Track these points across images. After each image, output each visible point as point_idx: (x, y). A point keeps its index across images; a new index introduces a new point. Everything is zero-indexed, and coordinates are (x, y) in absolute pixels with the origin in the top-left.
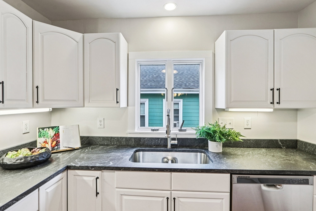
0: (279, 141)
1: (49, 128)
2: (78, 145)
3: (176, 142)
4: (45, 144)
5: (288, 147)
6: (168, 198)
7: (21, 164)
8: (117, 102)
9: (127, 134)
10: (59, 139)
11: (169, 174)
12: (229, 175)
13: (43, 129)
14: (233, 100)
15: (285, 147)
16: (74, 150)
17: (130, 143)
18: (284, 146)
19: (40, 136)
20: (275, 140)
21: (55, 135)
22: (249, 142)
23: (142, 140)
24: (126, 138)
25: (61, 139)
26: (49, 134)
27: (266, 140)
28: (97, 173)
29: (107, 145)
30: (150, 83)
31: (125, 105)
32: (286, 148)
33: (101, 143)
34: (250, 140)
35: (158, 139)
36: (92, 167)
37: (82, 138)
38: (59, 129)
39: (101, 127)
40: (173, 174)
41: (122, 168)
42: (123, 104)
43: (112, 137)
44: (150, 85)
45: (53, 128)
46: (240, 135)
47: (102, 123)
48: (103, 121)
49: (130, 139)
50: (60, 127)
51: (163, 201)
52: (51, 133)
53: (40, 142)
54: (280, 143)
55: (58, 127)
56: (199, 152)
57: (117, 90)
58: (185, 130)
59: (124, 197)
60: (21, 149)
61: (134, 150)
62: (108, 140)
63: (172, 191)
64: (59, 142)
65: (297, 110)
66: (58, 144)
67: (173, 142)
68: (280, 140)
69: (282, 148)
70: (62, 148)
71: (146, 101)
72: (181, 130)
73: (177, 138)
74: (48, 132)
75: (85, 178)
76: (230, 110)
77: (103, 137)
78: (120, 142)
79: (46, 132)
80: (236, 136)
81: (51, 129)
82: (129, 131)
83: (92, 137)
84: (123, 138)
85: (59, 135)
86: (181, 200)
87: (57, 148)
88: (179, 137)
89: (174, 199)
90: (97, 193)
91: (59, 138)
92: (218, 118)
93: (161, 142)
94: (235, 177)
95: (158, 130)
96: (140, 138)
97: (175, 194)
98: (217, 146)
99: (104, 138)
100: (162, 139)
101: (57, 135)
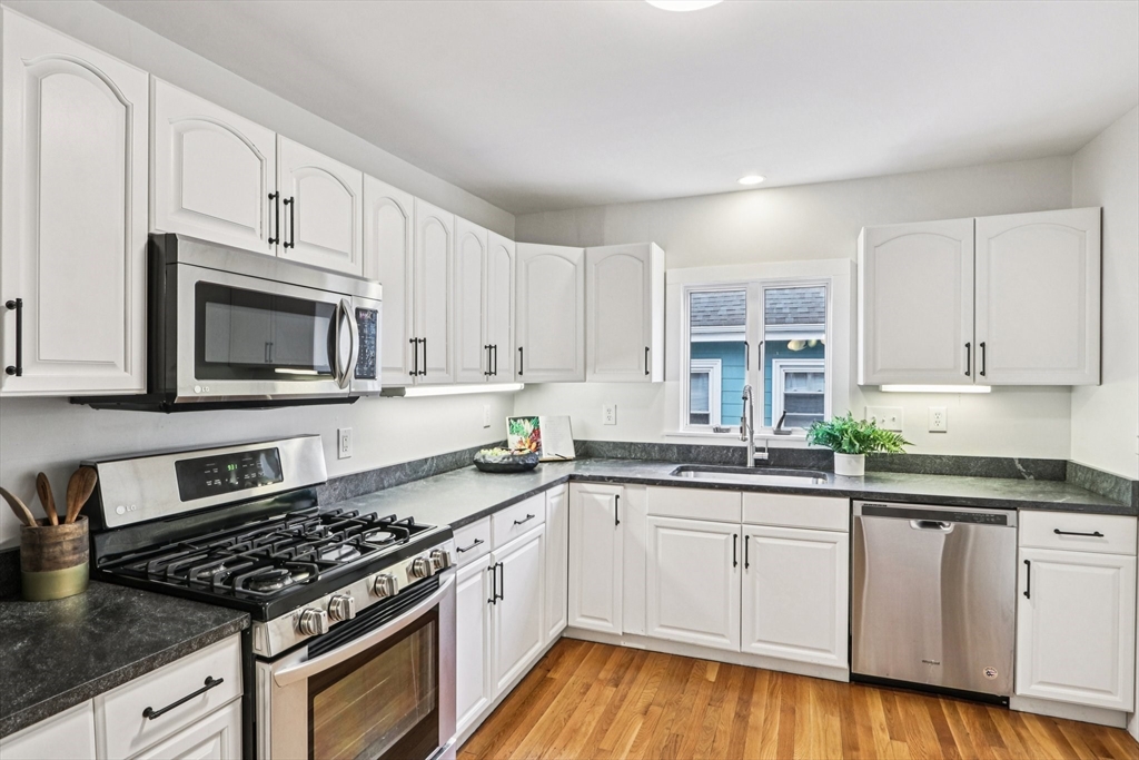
0: (1017, 462)
1: (524, 418)
2: (572, 454)
3: (765, 455)
4: (520, 445)
5: (1040, 477)
6: (735, 536)
7: (509, 464)
8: (647, 373)
9: (663, 437)
10: (540, 440)
11: (739, 494)
12: (848, 500)
13: (515, 420)
14: (879, 367)
15: (1032, 477)
16: (566, 460)
17: (669, 455)
18: (1029, 474)
19: (512, 433)
20: (1006, 459)
21: (534, 431)
22: (938, 461)
23: (693, 451)
24: (661, 446)
25: (543, 440)
26: (525, 429)
27: (982, 458)
28: (617, 489)
29: (623, 458)
30: (726, 308)
31: (660, 379)
32: (1036, 479)
33: (610, 454)
34: (940, 457)
35: (728, 448)
36: (609, 478)
37: (575, 442)
38: (539, 422)
39: (609, 422)
40: (745, 494)
41: (658, 481)
42: (657, 376)
43: (631, 443)
44: (725, 313)
45: (530, 419)
46: (901, 440)
47: (613, 414)
48: (613, 410)
49: (669, 447)
50: (540, 419)
51: (726, 540)
52: (528, 427)
53: (514, 442)
54: (1020, 467)
55: (538, 418)
56: (814, 477)
57: (647, 349)
58: (789, 433)
59: (661, 530)
61: (678, 466)
62: (624, 448)
63: (744, 526)
64: (541, 445)
65: (1070, 388)
66: (538, 448)
67: (759, 455)
68: (1020, 459)
69: (1024, 478)
70: (546, 456)
71: (714, 367)
72: (778, 432)
73: (769, 449)
74: (523, 425)
75: (597, 497)
76: (885, 388)
77: (614, 443)
78: (649, 454)
79: (521, 426)
80: (894, 444)
81: (527, 421)
82: (667, 431)
83: (593, 442)
84: (654, 445)
85: (540, 432)
86: (760, 540)
87: (539, 455)
88: (773, 445)
89: (747, 537)
90: (617, 522)
91: (540, 438)
92: (866, 408)
93: (733, 455)
94: (858, 505)
95: (728, 430)
96: (690, 446)
97: (748, 529)
98: (849, 463)
99: (616, 445)
100: (736, 449)
101: (536, 432)
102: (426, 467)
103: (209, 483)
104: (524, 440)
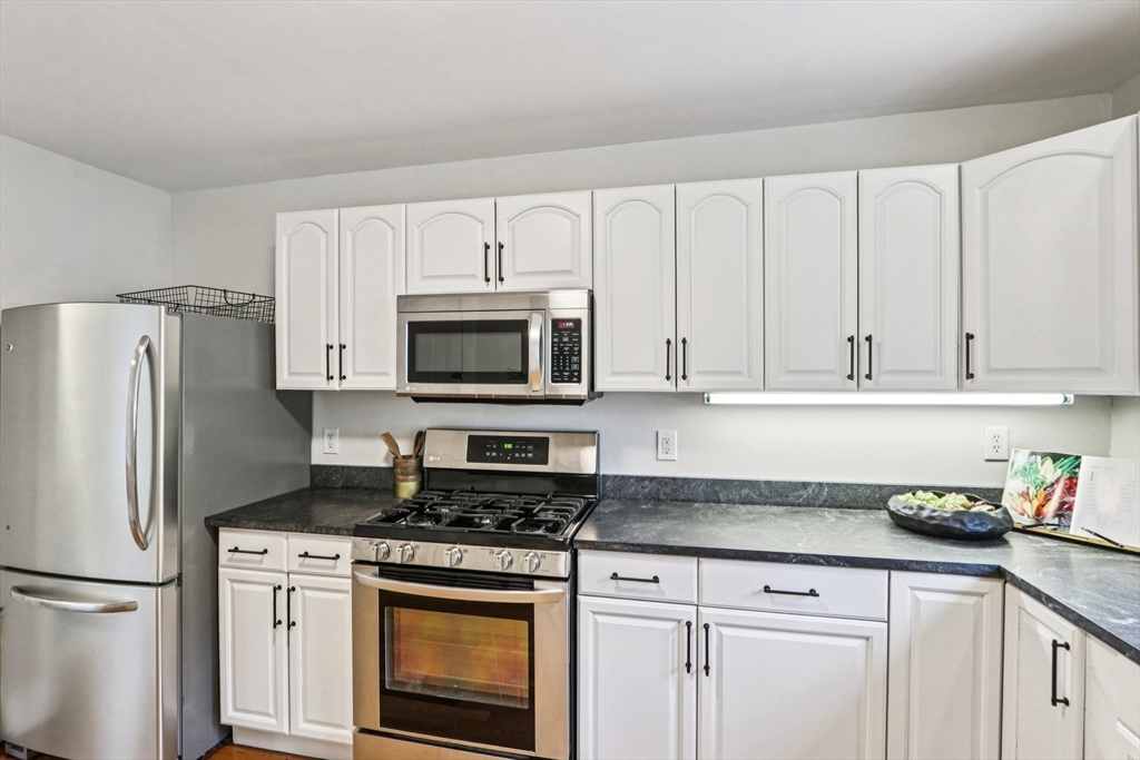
1: (1044, 455)
4: (1022, 499)
10: (1071, 499)
16: (1118, 550)
21: (1062, 479)
25: (1078, 500)
26: (1042, 473)
38: (1078, 466)
45: (1056, 457)
50: (1085, 460)
52: (1049, 472)
53: (1013, 492)
55: (1078, 458)
60: (950, 493)
64: (1070, 509)
66: (1064, 510)
70: (1075, 530)
74: (1039, 466)
79: (1034, 467)
81: (1049, 460)
85: (1076, 484)
87: (1059, 525)
91: (1074, 496)
101: (1068, 482)
102: (805, 494)
103: (488, 454)
104: (1032, 492)
